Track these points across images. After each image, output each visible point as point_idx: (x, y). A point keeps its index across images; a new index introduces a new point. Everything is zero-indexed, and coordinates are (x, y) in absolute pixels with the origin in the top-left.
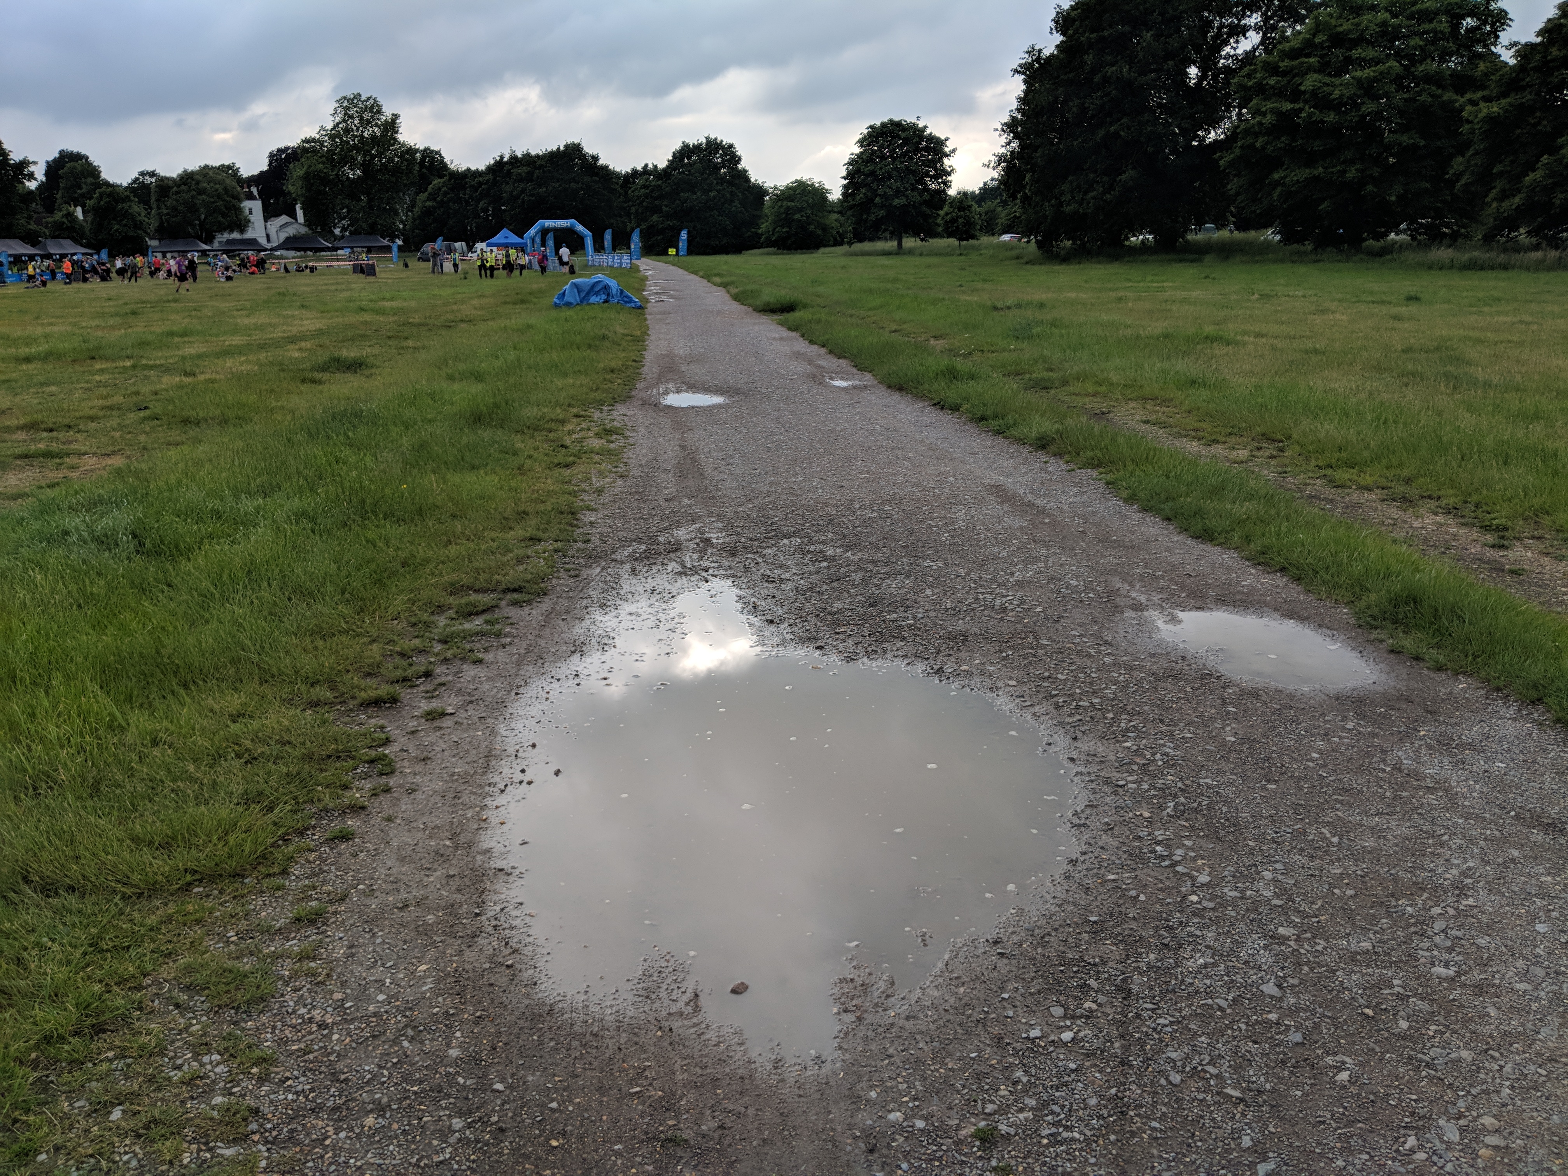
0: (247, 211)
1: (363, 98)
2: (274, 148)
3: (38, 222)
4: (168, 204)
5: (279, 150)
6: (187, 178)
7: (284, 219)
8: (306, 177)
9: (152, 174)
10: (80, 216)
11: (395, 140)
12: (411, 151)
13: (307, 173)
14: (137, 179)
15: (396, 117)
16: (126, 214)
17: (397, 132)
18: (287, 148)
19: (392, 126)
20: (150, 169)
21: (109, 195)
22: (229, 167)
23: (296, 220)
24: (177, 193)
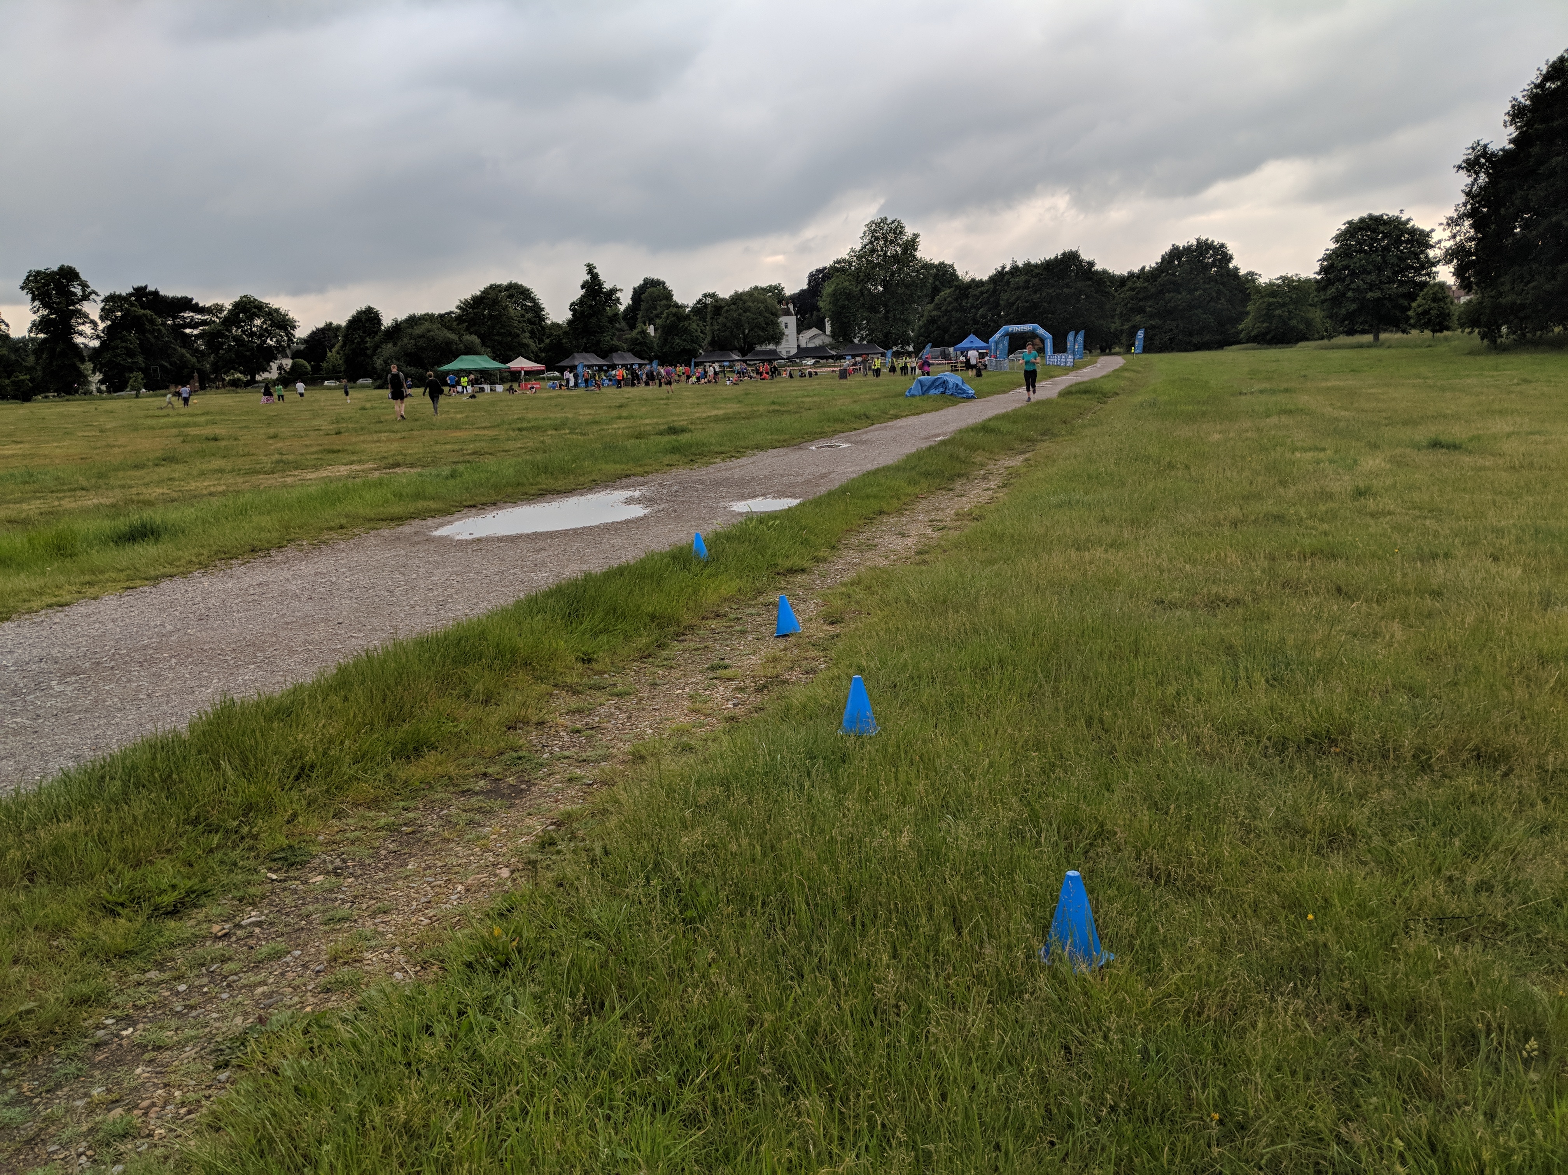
0: (783, 326)
1: (889, 221)
2: (813, 269)
3: (619, 339)
4: (719, 321)
5: (818, 271)
6: (738, 298)
7: (814, 331)
8: (834, 295)
9: (713, 296)
10: (652, 334)
11: (914, 256)
12: (927, 266)
13: (835, 290)
14: (701, 300)
15: (916, 236)
16: (686, 331)
17: (916, 250)
18: (825, 269)
19: (911, 245)
20: (711, 292)
21: (675, 315)
22: (776, 287)
23: (824, 332)
24: (727, 311)
